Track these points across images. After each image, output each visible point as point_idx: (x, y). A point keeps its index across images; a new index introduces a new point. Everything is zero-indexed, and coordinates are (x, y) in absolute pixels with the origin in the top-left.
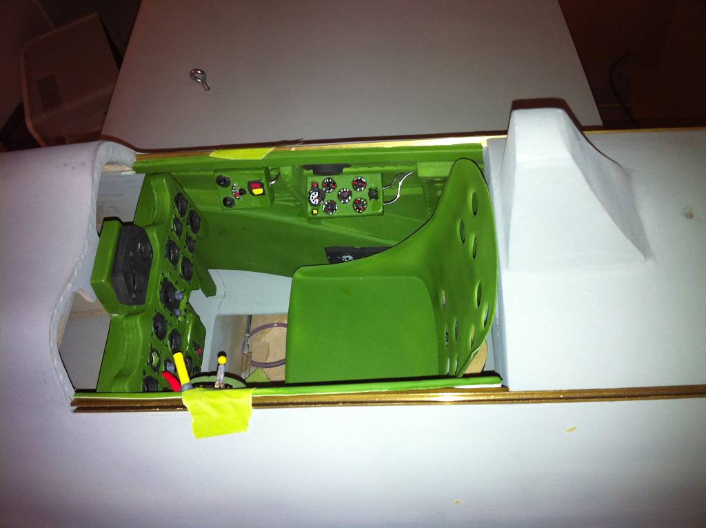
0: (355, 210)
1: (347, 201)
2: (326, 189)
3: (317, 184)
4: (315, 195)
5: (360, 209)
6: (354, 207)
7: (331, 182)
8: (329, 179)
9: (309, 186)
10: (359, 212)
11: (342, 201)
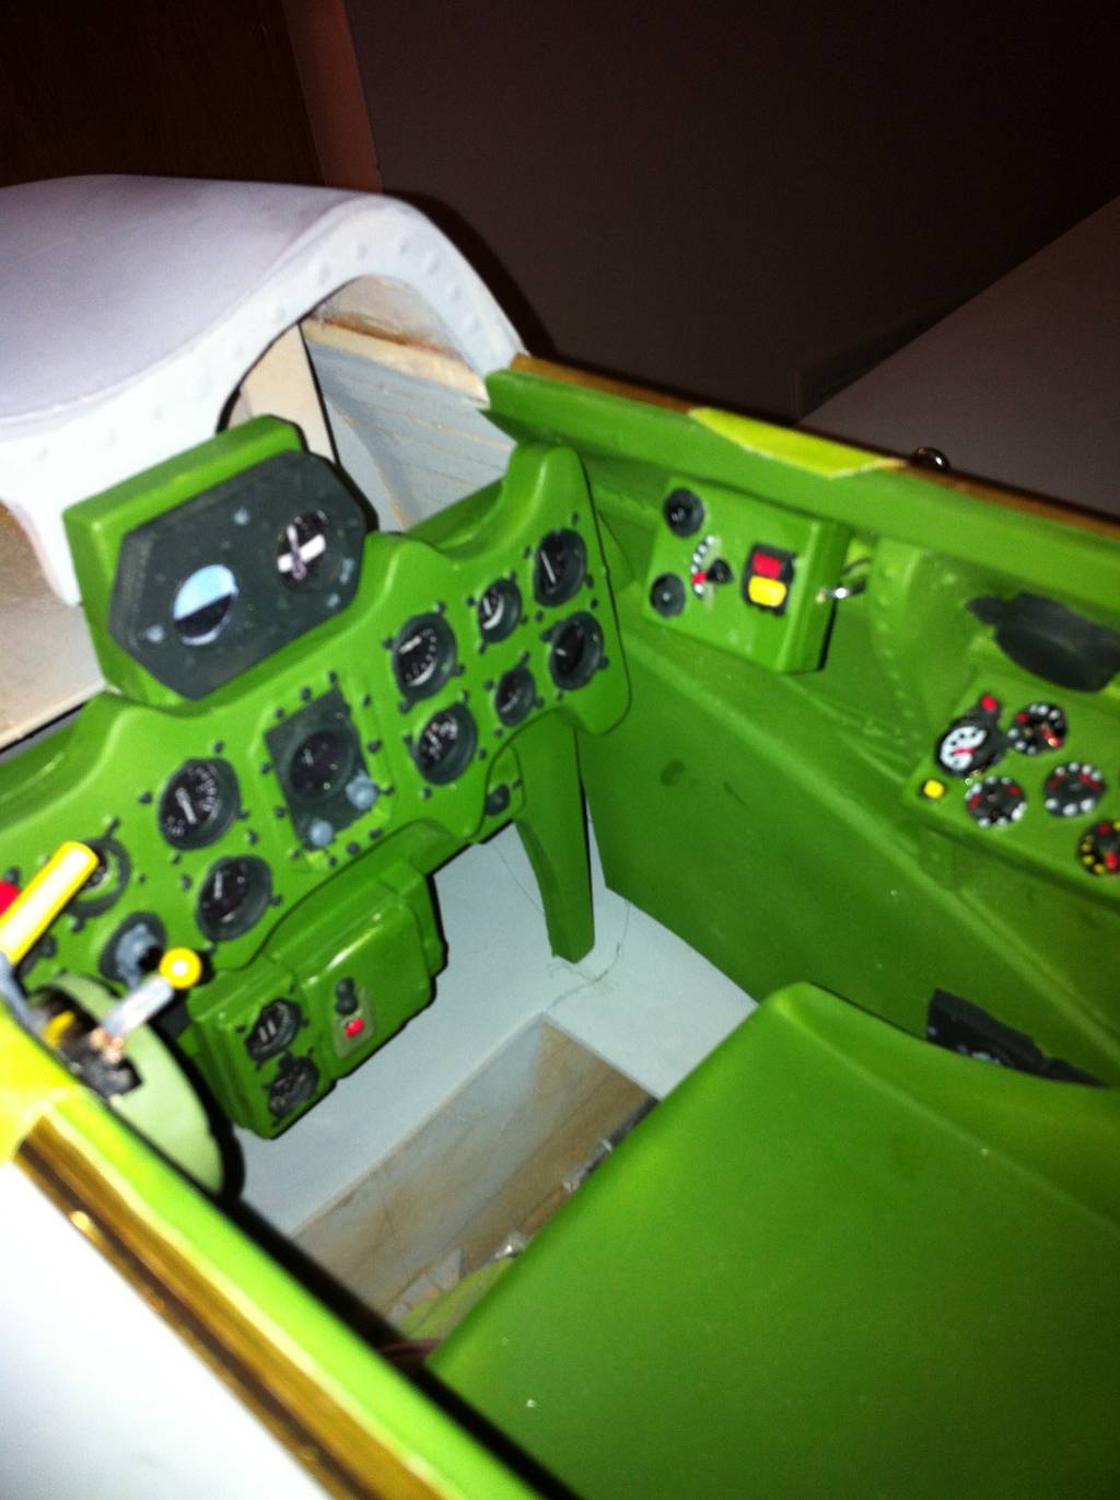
0: (1081, 854)
1: (1070, 809)
2: (1021, 737)
3: (999, 706)
4: (970, 737)
5: (1099, 860)
6: (1082, 842)
7: (1052, 722)
8: (1052, 708)
9: (968, 702)
10: (1091, 869)
11: (1052, 804)
